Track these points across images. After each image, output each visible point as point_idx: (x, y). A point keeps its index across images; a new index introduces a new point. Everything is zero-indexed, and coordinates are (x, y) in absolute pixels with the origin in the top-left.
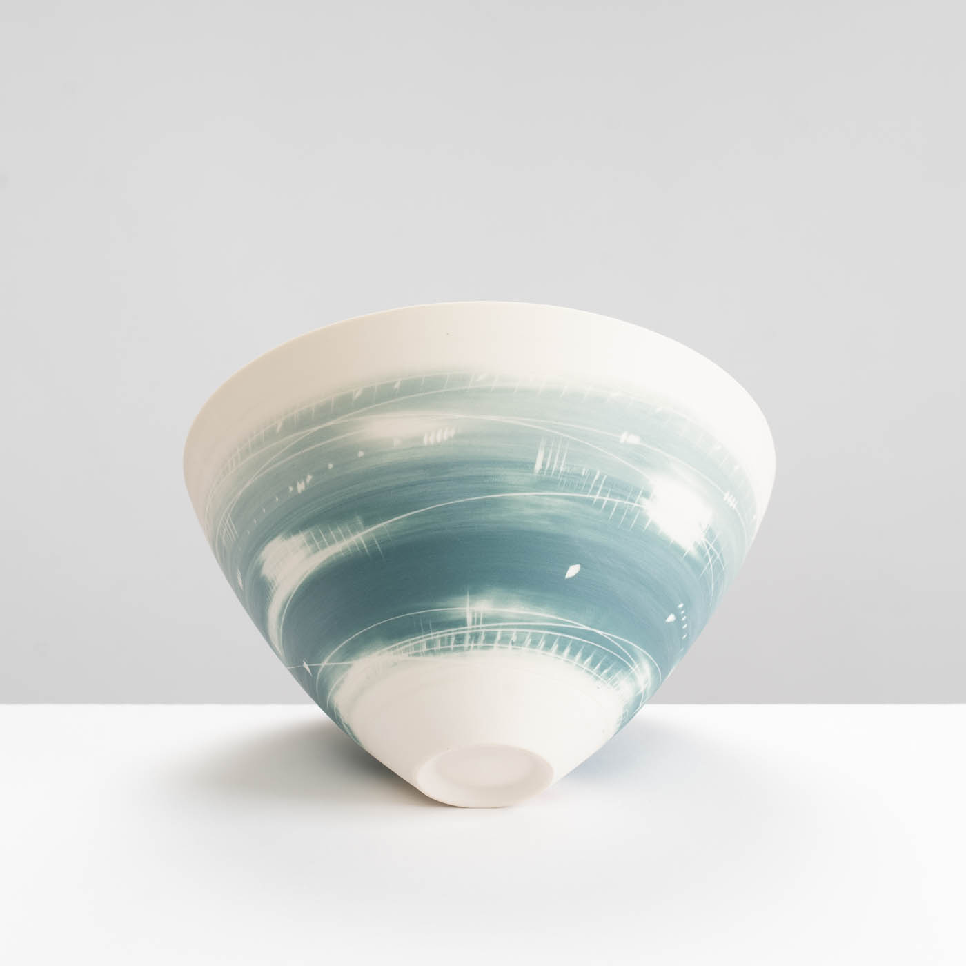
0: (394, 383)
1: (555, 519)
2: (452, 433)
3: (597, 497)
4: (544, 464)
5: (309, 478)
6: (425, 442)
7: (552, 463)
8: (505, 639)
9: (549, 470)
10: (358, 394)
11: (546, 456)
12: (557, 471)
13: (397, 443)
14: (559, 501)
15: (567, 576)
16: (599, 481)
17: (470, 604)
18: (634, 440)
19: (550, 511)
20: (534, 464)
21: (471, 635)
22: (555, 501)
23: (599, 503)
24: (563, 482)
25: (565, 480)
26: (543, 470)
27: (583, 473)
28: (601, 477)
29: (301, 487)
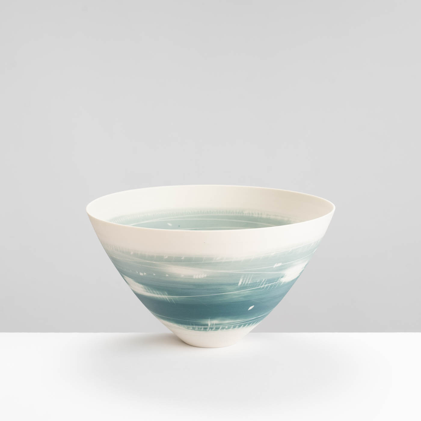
0: (182, 257)
1: (245, 297)
2: (206, 276)
3: (263, 286)
4: (242, 283)
5: (145, 274)
6: (194, 277)
7: (245, 282)
8: (223, 328)
9: (244, 284)
10: (166, 257)
11: (243, 280)
12: (247, 284)
13: (182, 276)
14: (247, 292)
15: (249, 310)
16: (264, 282)
17: (210, 321)
18: (280, 264)
19: (244, 295)
20: (238, 283)
21: (210, 328)
22: (246, 292)
23: (263, 288)
24: (249, 286)
25: (250, 285)
26: (242, 284)
27: (258, 282)
28: (265, 280)
29: (141, 274)
